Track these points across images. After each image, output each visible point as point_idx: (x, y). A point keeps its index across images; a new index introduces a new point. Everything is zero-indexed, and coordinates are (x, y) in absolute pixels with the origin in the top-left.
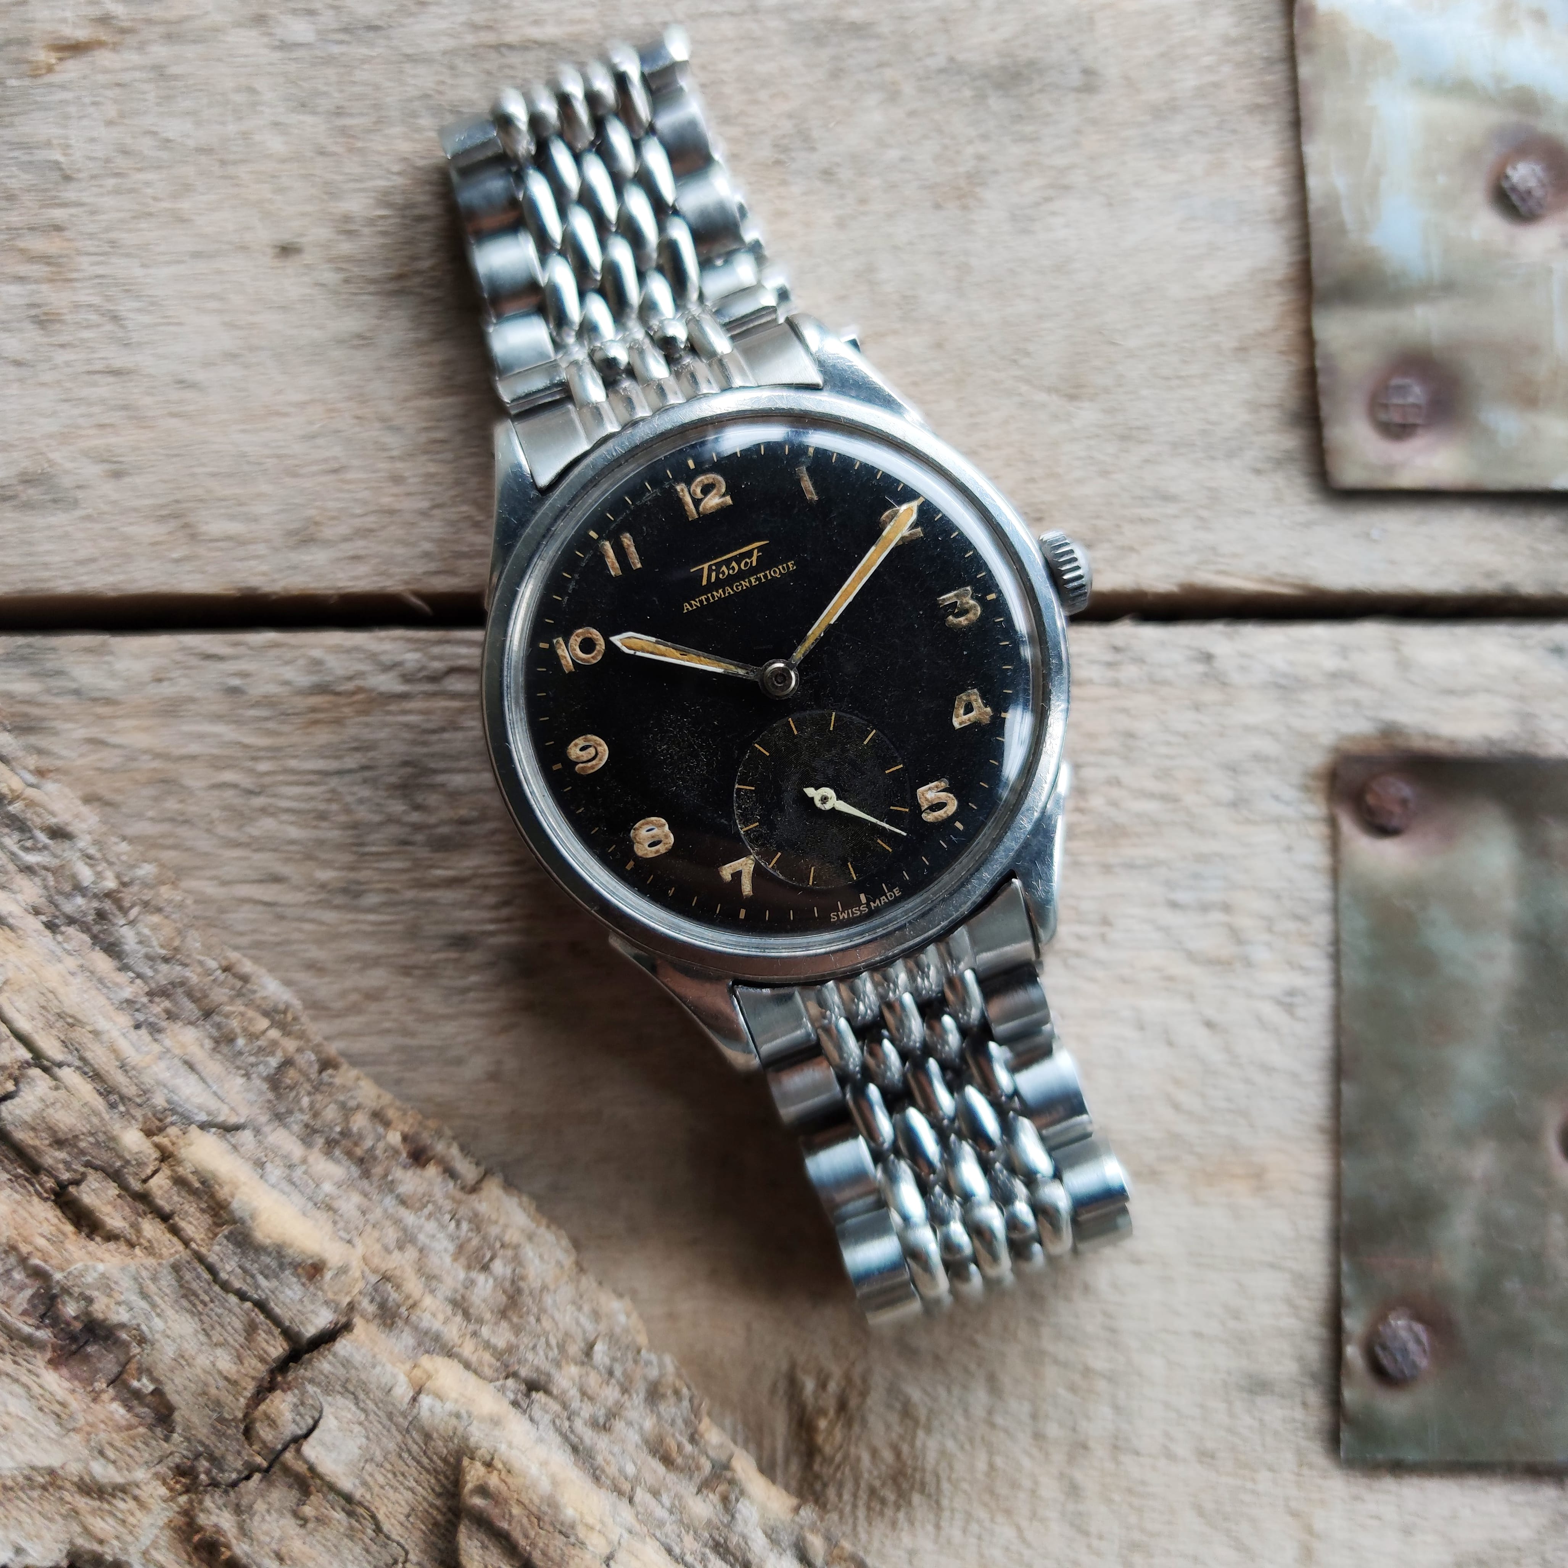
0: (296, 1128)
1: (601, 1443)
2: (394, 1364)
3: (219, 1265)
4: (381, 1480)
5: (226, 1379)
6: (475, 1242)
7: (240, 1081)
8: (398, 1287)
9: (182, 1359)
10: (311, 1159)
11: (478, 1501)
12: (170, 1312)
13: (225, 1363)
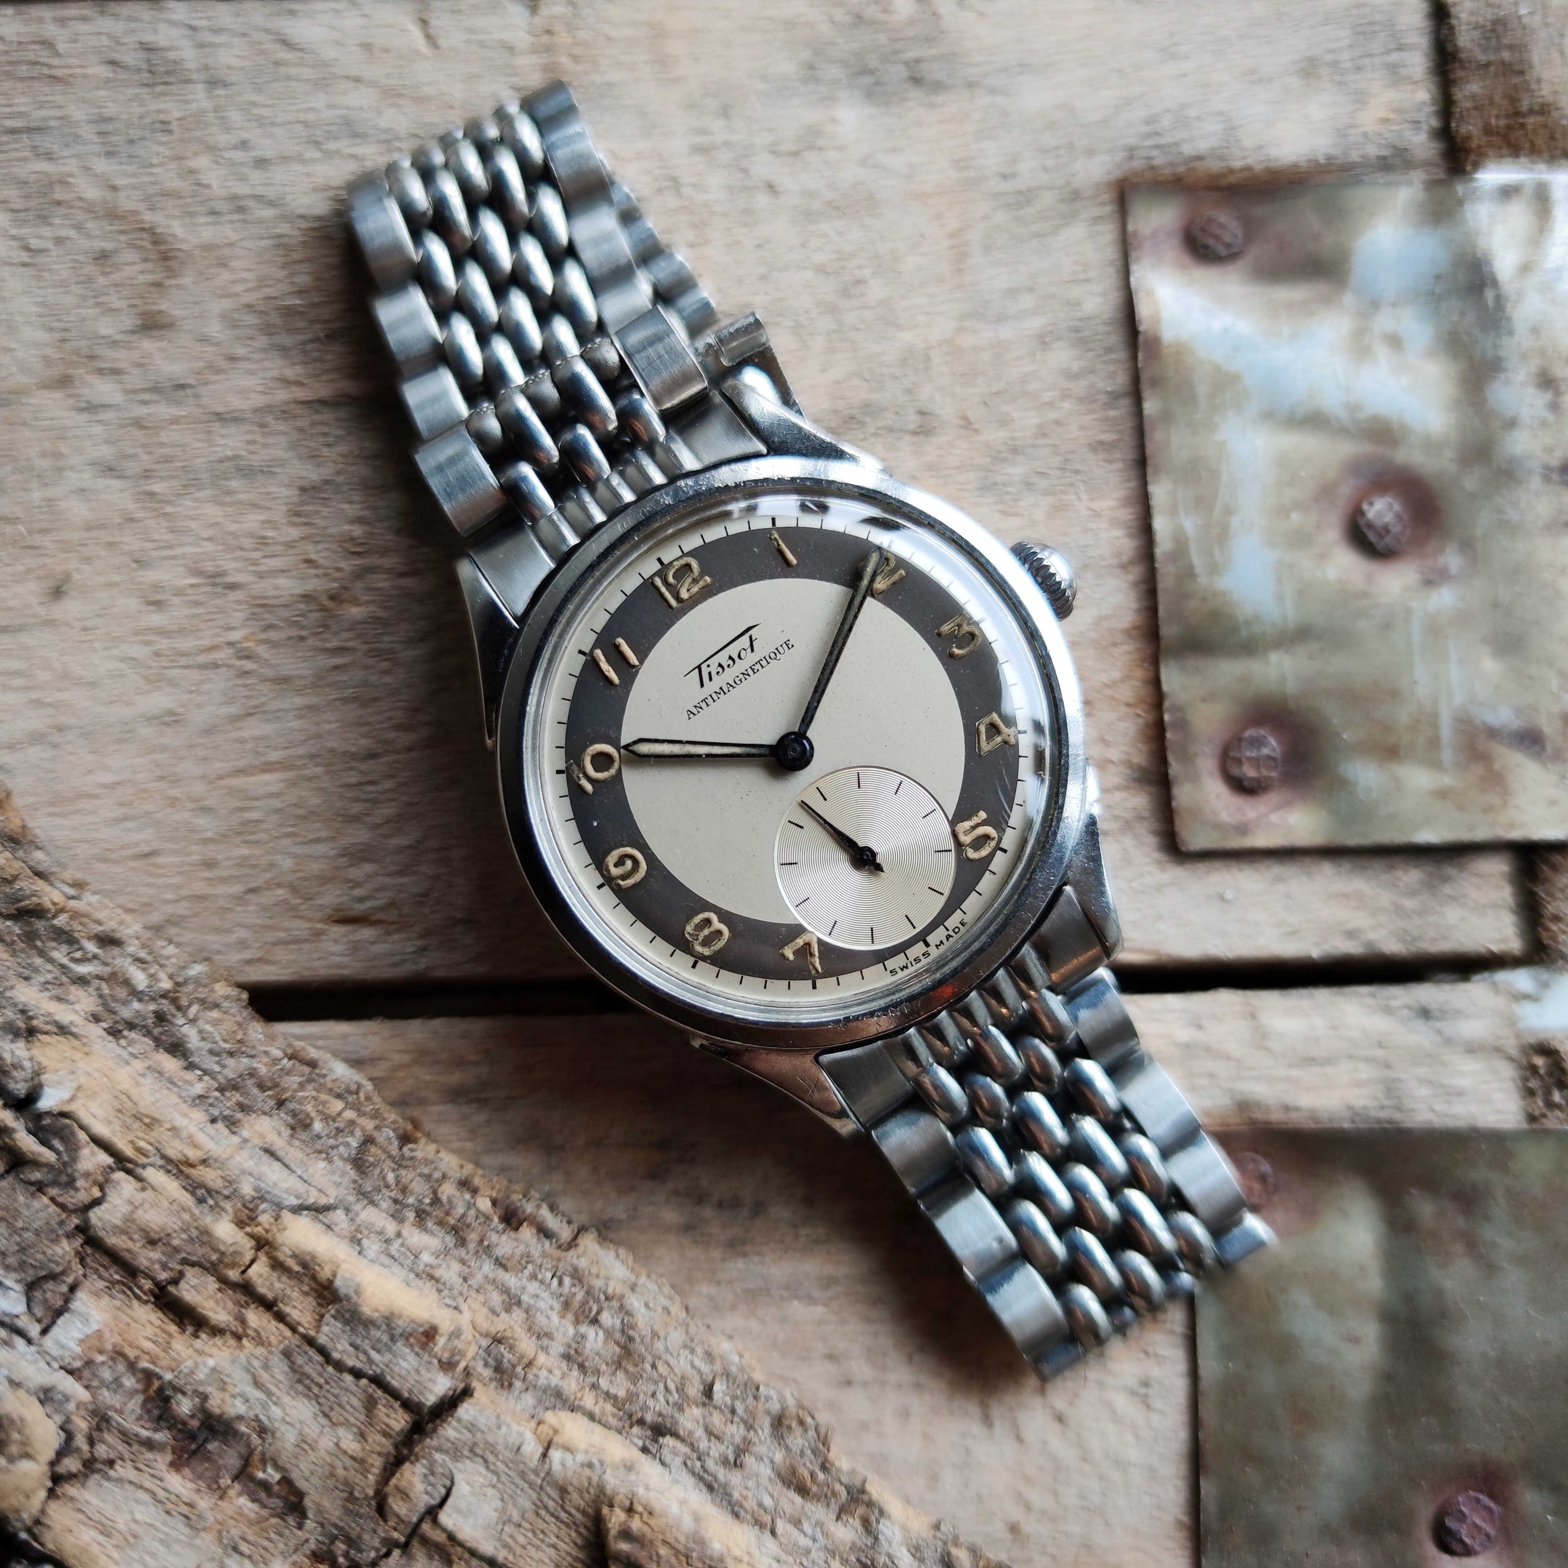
0: (384, 1205)
1: (735, 1479)
2: (519, 1424)
3: (329, 1345)
4: (521, 1539)
5: (352, 1458)
6: (580, 1296)
7: (322, 1164)
8: (511, 1348)
9: (304, 1444)
10: (405, 1233)
11: (624, 1546)
12: (286, 1399)
13: (350, 1444)
